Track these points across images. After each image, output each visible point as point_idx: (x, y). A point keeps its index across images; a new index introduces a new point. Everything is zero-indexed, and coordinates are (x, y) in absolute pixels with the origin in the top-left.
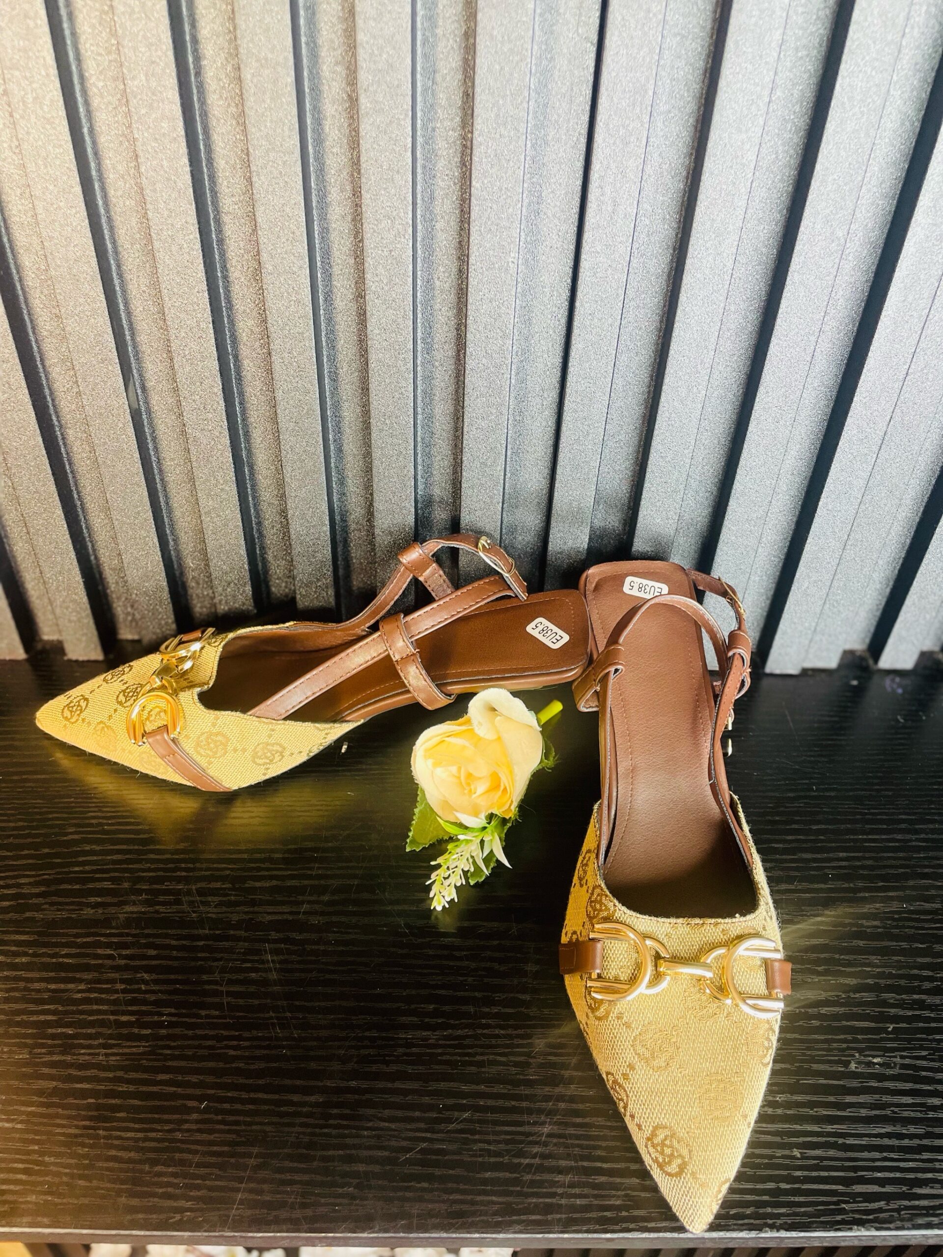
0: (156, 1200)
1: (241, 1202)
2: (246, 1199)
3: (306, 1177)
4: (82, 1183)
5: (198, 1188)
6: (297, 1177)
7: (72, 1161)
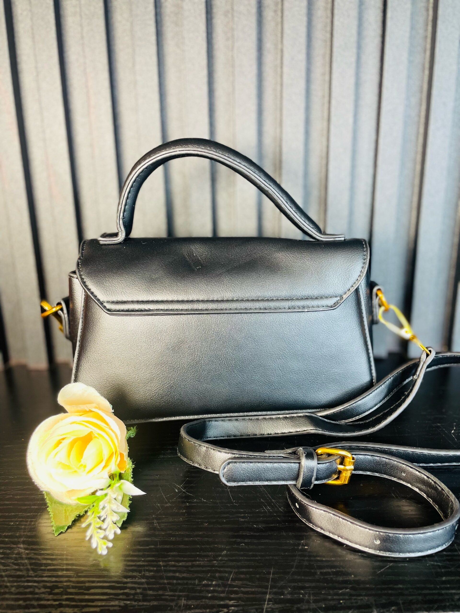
0: (207, 601)
1: (270, 600)
2: (273, 598)
3: (313, 584)
4: (151, 592)
5: (236, 592)
6: (307, 585)
7: (144, 580)
